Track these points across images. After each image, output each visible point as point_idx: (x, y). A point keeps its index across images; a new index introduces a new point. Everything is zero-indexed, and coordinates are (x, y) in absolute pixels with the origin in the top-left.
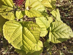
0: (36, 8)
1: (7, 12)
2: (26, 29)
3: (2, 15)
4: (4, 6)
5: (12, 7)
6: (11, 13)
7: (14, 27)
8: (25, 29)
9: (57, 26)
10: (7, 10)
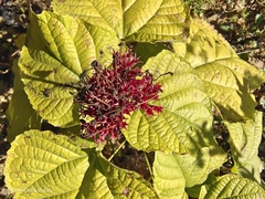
0: (176, 102)
1: (50, 82)
2: (100, 179)
3: (28, 85)
4: (47, 56)
5: (75, 73)
6: (66, 94)
7: (55, 157)
8: (98, 183)
9: (236, 194)
10: (52, 77)
